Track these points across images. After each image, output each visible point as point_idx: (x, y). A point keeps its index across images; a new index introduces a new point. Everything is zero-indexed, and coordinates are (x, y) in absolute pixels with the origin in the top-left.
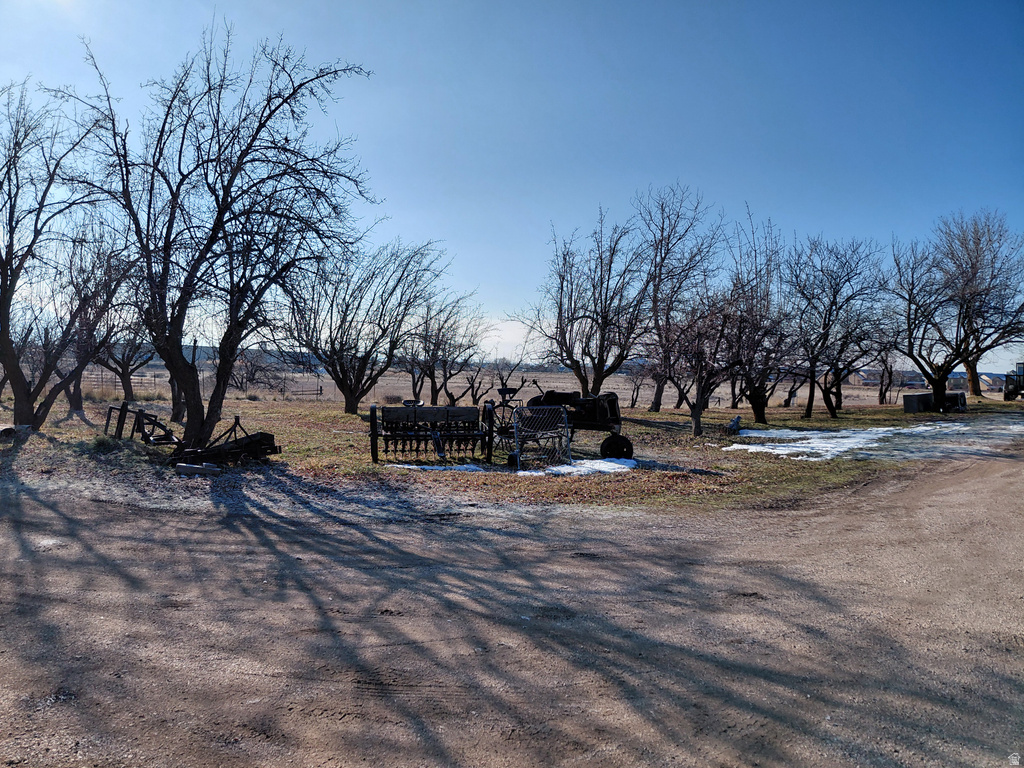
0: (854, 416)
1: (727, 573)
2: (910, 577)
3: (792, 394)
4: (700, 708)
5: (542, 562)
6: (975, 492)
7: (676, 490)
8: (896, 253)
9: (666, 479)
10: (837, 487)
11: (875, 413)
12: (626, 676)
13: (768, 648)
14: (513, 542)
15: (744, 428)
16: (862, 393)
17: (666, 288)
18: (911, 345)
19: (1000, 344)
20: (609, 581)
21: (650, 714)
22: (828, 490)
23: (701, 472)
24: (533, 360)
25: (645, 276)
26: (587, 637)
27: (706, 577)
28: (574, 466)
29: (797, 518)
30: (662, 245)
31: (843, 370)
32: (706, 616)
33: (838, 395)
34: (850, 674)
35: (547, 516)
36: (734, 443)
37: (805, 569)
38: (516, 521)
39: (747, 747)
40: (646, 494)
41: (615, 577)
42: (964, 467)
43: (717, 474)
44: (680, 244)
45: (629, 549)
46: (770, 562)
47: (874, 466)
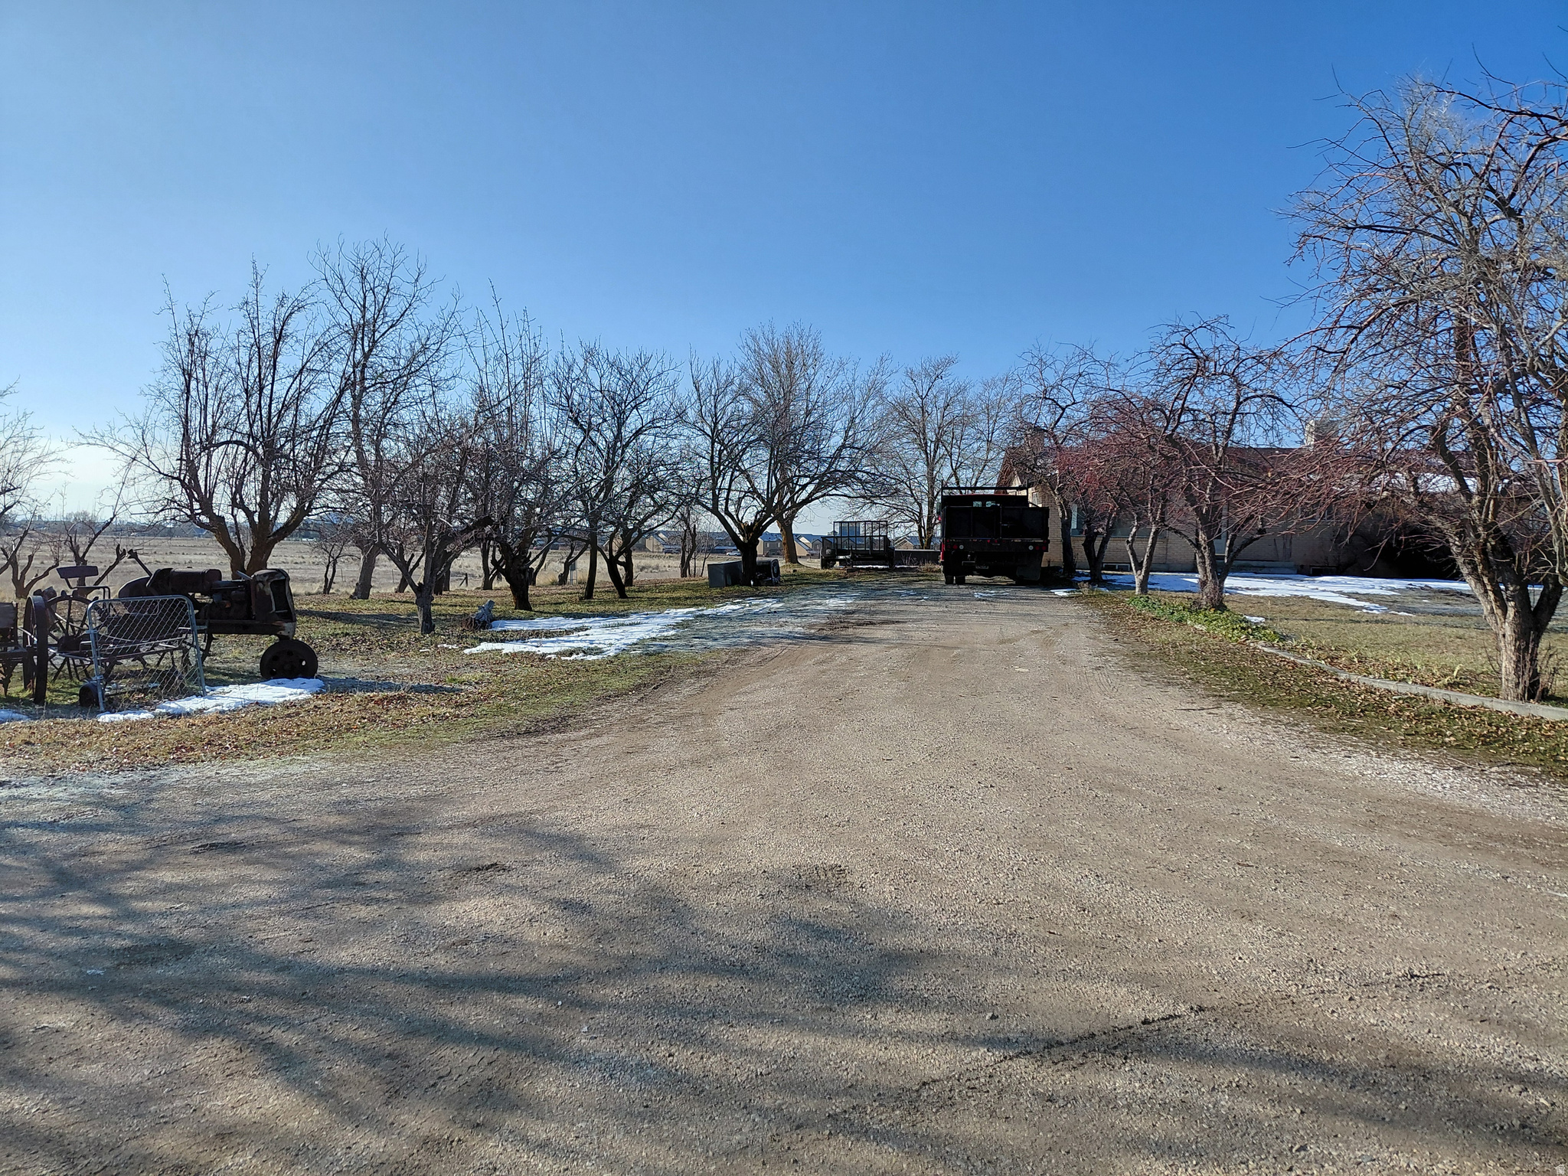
0: (649, 594)
1: (455, 841)
2: (702, 808)
3: (569, 565)
4: (397, 1057)
5: (137, 869)
6: (784, 686)
7: (385, 721)
8: (695, 374)
9: (371, 705)
10: (620, 694)
11: (675, 589)
12: (278, 1034)
13: (507, 943)
14: (80, 841)
15: (500, 618)
16: (663, 563)
17: (374, 400)
18: (716, 498)
19: (817, 498)
20: (260, 882)
21: (313, 1086)
22: (607, 699)
23: (428, 690)
24: (137, 515)
25: (337, 382)
26: (213, 982)
27: (421, 852)
28: (211, 698)
29: (562, 744)
30: (364, 332)
31: (633, 530)
32: (417, 913)
33: (628, 566)
34: (618, 958)
35: (149, 789)
36: (481, 641)
37: (568, 817)
38: (89, 804)
39: (466, 1101)
40: (335, 732)
41: (270, 875)
42: (772, 655)
43: (453, 690)
44: (393, 334)
45: (298, 825)
46: (520, 814)
47: (668, 662)
